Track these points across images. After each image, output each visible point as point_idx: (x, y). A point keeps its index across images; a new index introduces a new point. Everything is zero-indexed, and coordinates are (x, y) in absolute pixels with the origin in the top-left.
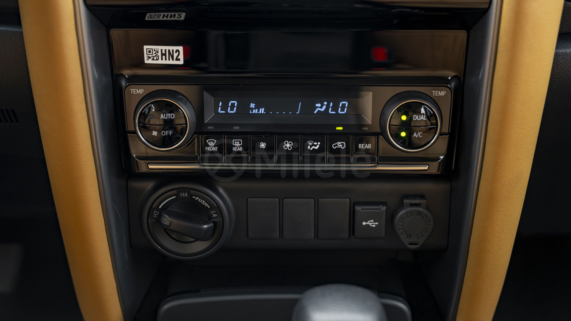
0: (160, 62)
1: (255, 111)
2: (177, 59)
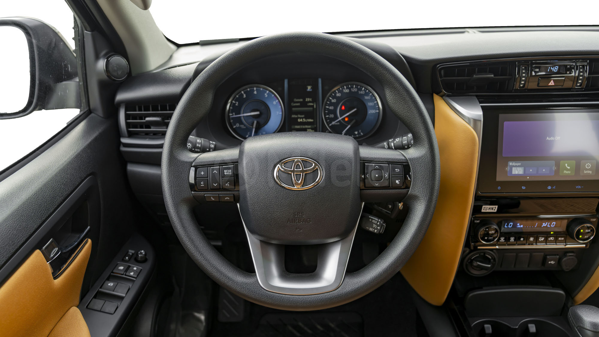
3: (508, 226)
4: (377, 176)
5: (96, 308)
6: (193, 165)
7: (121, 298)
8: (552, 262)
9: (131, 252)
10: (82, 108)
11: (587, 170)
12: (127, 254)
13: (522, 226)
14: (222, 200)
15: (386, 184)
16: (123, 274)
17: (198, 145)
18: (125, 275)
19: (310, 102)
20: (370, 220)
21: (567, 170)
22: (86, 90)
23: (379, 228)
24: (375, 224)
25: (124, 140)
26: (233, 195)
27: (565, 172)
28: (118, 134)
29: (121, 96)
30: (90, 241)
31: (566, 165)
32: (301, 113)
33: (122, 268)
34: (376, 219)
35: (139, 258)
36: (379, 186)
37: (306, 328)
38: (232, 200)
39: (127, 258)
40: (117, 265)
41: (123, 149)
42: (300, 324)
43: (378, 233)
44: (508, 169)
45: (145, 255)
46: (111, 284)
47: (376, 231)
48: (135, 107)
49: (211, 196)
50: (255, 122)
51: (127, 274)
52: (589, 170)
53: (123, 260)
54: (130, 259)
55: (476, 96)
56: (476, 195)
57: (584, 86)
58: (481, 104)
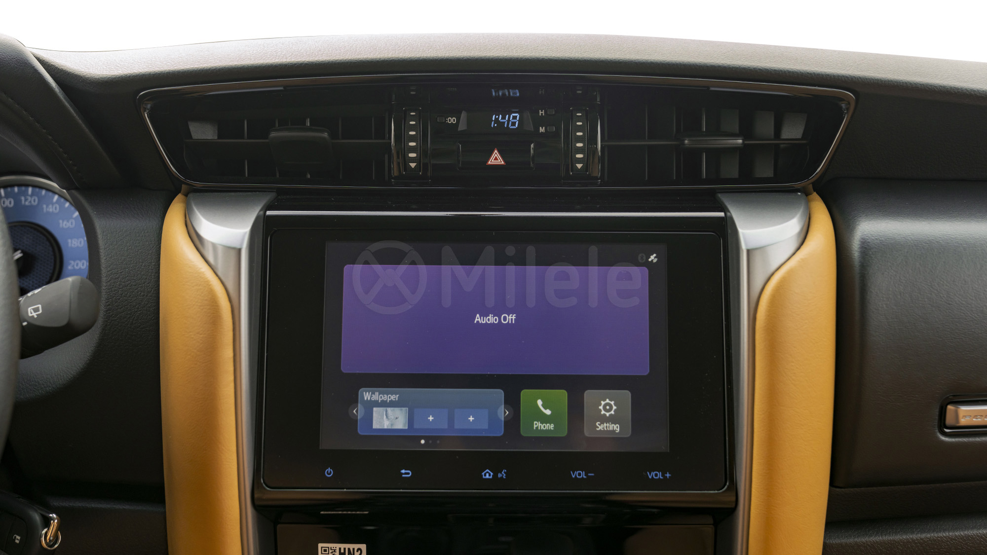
11: (604, 419)
21: (544, 419)
27: (537, 425)
31: (540, 402)
44: (359, 412)
52: (612, 420)
55: (279, 192)
56: (256, 496)
57: (596, 171)
58: (269, 213)
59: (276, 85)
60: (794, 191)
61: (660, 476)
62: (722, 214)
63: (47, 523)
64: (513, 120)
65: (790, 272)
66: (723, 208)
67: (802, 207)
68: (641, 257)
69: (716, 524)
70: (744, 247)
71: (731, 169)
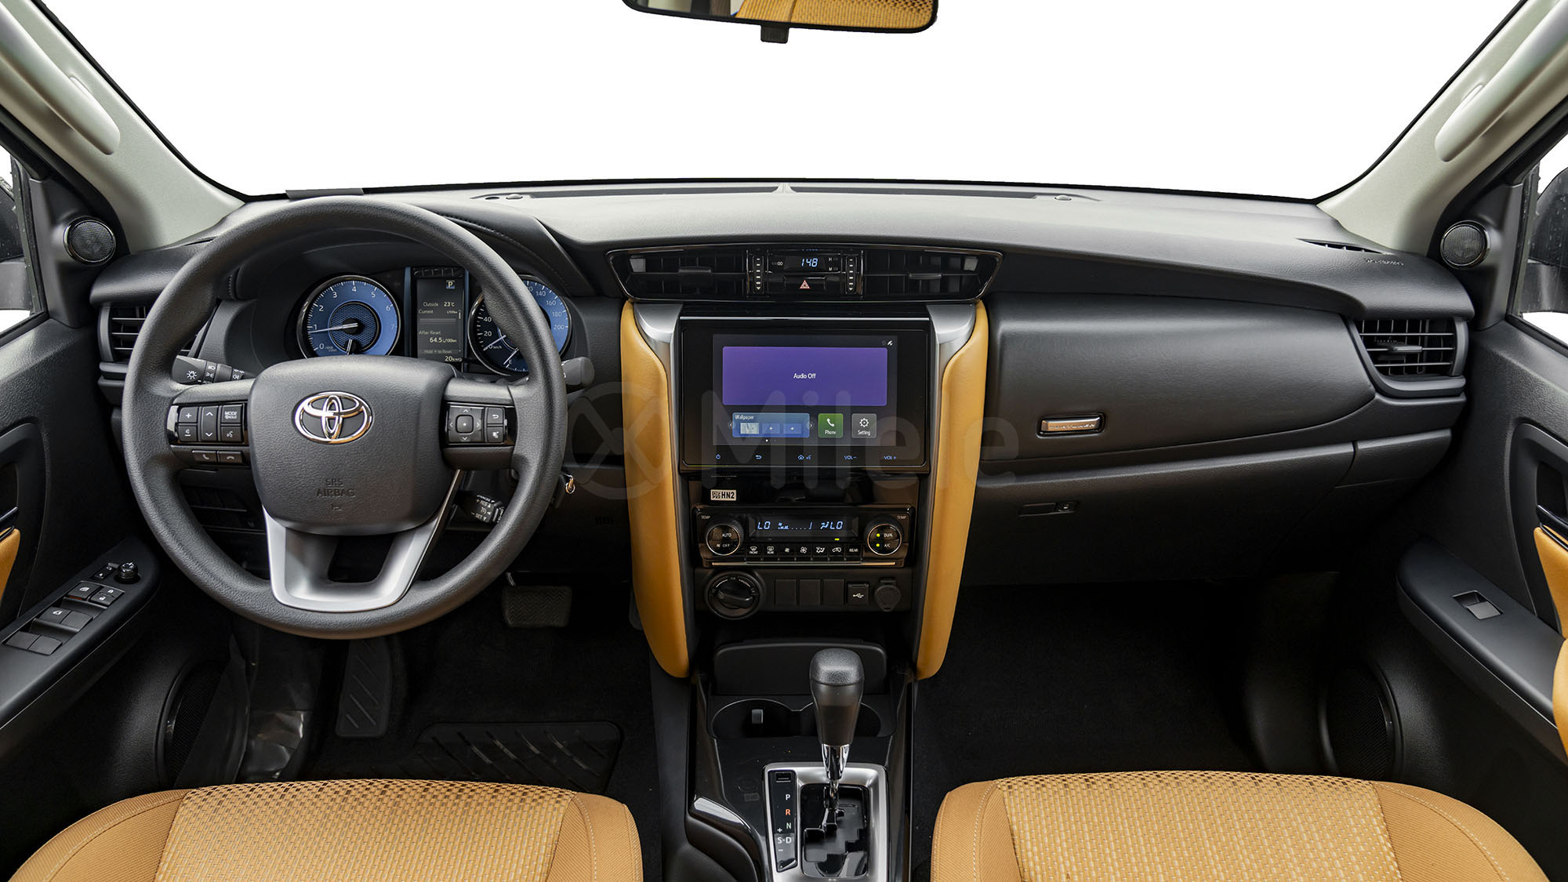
0: (721, 499)
1: (782, 528)
2: (732, 498)
3: (763, 527)
4: (465, 424)
5: (20, 645)
6: (174, 402)
7: (72, 634)
8: (859, 596)
9: (111, 566)
10: (34, 309)
11: (862, 429)
12: (103, 569)
13: (786, 527)
14: (223, 460)
15: (479, 439)
16: (85, 600)
17: (208, 374)
18: (90, 601)
19: (451, 308)
20: (478, 501)
21: (831, 429)
22: (38, 277)
23: (489, 513)
24: (484, 507)
25: (105, 367)
26: (239, 453)
27: (827, 432)
28: (97, 357)
29: (100, 290)
30: (16, 532)
31: (828, 420)
32: (434, 327)
33: (86, 589)
34: (487, 499)
35: (124, 574)
36: (469, 441)
37: (506, 750)
38: (240, 461)
39: (101, 575)
40: (79, 585)
41: (103, 382)
42: (498, 743)
43: (487, 521)
44: (733, 425)
45: (135, 569)
46: (58, 612)
47: (485, 518)
48: (134, 309)
49: (204, 453)
50: (350, 341)
51: (93, 599)
52: (866, 429)
53: (93, 578)
54: (105, 577)
55: (685, 304)
56: (681, 468)
57: (860, 291)
58: (681, 318)
59: (680, 248)
60: (968, 303)
61: (891, 458)
62: (928, 319)
63: (568, 480)
64: (813, 263)
65: (962, 355)
66: (929, 316)
67: (971, 316)
68: (883, 342)
69: (920, 480)
70: (938, 342)
71: (936, 288)
